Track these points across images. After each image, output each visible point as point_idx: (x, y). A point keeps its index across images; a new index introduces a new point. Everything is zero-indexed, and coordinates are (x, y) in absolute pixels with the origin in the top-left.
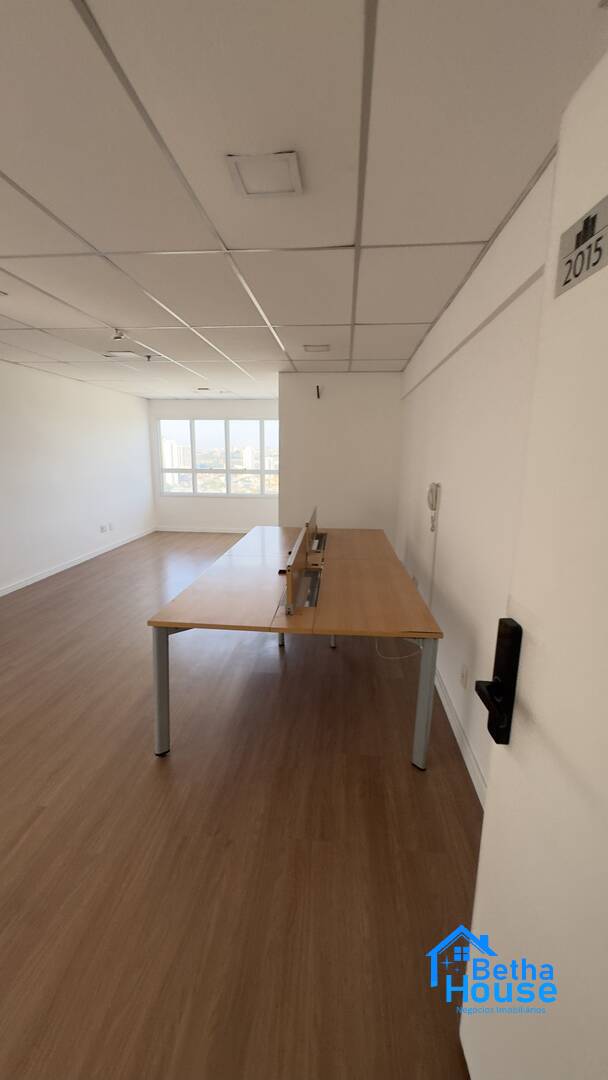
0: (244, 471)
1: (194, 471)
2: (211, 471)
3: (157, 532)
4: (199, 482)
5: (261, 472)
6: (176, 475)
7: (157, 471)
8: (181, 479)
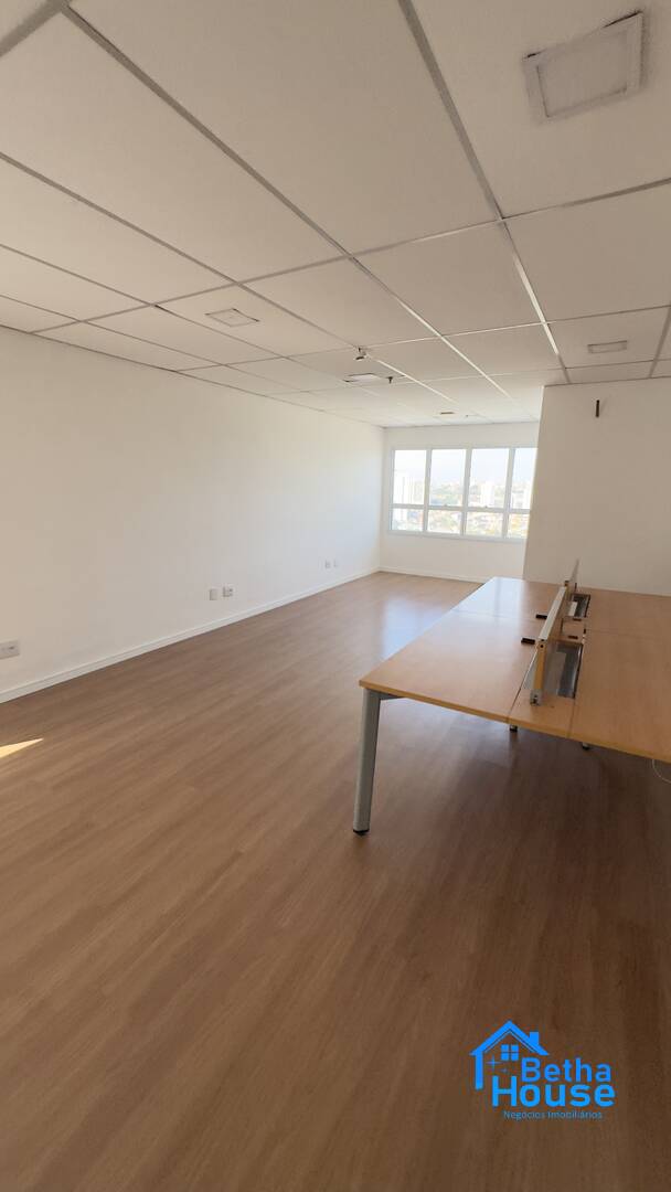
0: (485, 509)
1: (426, 507)
2: (445, 508)
3: (381, 572)
4: (430, 519)
5: (506, 511)
6: (405, 511)
7: (387, 505)
8: (410, 516)
